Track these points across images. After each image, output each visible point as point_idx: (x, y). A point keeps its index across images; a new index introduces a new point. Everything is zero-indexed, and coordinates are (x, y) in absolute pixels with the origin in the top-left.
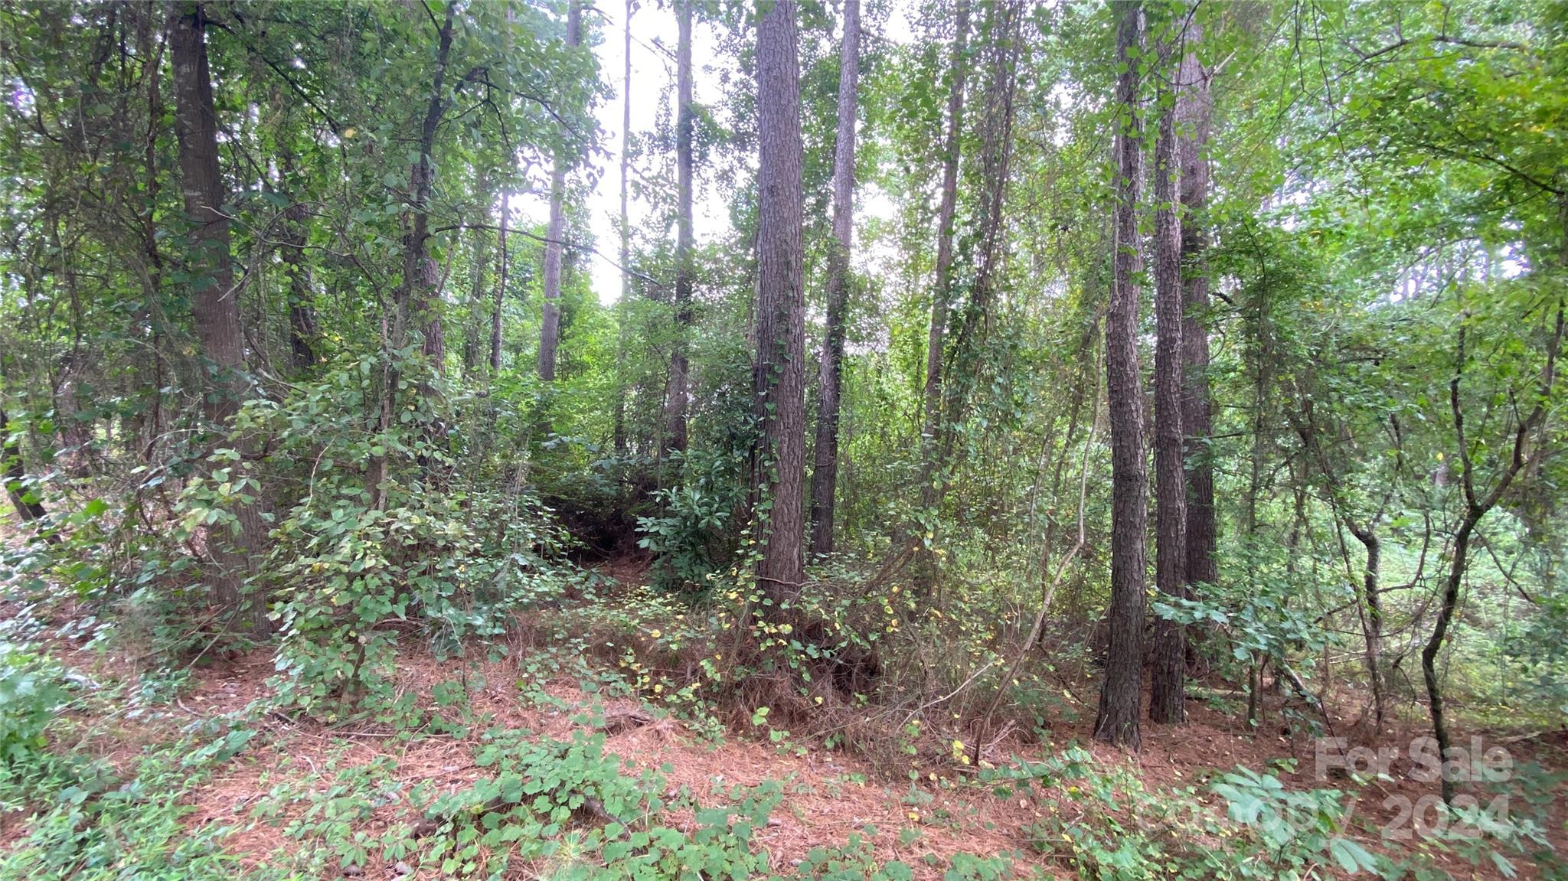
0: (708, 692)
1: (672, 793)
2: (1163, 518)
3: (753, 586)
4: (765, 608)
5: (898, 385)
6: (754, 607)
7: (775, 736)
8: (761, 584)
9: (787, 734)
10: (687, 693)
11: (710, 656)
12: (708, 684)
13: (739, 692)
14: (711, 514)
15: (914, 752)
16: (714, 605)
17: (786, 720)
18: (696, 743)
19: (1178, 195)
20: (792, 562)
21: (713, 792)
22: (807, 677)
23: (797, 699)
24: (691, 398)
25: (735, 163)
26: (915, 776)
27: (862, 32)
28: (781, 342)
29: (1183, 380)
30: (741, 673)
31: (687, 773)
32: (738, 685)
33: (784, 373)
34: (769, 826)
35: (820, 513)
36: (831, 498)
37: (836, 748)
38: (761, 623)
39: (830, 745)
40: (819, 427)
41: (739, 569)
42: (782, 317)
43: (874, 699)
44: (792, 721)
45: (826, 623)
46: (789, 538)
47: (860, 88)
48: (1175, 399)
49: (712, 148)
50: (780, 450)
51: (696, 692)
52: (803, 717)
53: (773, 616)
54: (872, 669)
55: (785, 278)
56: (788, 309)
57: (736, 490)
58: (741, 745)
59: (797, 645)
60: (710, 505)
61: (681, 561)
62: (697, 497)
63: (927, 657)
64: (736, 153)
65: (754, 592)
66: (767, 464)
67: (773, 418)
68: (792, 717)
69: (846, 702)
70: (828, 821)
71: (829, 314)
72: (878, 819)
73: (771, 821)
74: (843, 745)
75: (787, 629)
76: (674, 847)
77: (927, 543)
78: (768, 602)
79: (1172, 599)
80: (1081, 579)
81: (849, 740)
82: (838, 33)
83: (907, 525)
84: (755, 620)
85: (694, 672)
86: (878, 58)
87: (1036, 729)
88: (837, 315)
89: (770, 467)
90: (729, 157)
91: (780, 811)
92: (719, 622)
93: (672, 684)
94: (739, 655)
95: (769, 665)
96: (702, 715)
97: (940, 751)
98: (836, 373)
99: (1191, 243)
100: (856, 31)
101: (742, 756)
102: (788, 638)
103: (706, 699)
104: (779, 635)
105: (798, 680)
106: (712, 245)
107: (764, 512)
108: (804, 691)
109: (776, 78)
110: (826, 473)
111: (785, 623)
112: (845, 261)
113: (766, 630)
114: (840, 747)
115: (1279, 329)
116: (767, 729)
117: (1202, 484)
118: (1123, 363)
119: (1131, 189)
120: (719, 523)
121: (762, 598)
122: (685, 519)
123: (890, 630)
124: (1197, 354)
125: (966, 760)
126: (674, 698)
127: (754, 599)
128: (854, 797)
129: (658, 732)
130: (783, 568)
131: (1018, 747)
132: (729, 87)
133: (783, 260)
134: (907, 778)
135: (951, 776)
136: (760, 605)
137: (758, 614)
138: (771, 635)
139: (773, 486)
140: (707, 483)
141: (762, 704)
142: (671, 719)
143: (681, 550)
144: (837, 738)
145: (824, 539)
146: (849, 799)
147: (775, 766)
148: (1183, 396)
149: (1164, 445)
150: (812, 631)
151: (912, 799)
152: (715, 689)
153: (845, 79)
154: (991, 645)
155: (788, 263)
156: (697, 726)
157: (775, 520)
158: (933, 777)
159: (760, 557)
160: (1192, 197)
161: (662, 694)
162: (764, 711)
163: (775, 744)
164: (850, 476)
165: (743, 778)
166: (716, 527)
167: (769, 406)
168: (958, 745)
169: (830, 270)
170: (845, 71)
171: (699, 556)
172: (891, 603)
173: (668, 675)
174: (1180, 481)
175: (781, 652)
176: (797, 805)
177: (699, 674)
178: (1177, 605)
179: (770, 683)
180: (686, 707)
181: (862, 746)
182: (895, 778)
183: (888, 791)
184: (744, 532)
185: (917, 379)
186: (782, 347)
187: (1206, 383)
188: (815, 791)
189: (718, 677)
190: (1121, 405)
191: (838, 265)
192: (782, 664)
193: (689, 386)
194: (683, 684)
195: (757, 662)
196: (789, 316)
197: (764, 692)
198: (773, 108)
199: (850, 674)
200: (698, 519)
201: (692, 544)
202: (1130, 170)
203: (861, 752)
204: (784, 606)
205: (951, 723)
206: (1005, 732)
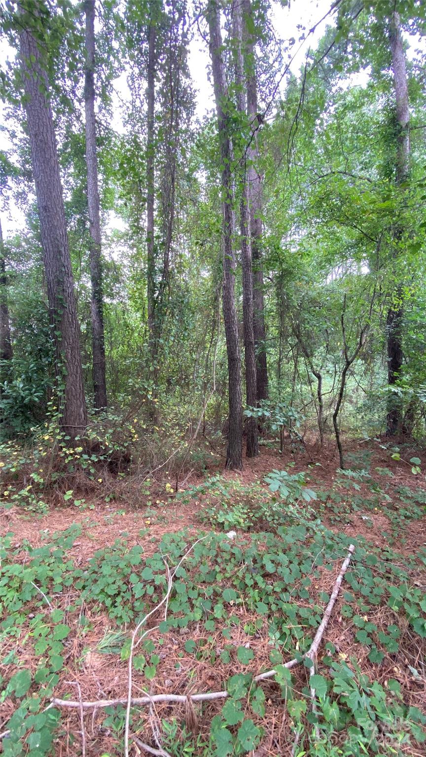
0: (37, 489)
1: (17, 546)
2: (248, 374)
3: (58, 431)
4: (65, 441)
5: (135, 318)
6: (60, 441)
7: (77, 503)
8: (63, 429)
9: (83, 501)
10: (25, 492)
11: (36, 471)
12: (38, 484)
13: (56, 486)
14: (31, 394)
15: (148, 493)
16: (35, 444)
17: (84, 494)
18: (31, 516)
19: (249, 232)
20: (80, 415)
21: (42, 539)
22: (92, 471)
23: (88, 482)
24: (12, 329)
25: (26, 189)
26: (149, 504)
27: (96, 121)
28: (60, 297)
29: (254, 316)
30: (55, 476)
31: (27, 533)
32: (55, 482)
33: (64, 314)
34: (74, 547)
35: (98, 389)
36: (104, 380)
37: (111, 500)
38: (64, 449)
39: (107, 500)
40: (94, 343)
41: (49, 423)
42: (60, 283)
43: (128, 474)
44: (87, 493)
45: (101, 443)
46: (77, 403)
47: (99, 155)
48: (251, 324)
49: (9, 178)
50: (66, 357)
51: (30, 491)
52: (93, 490)
53: (71, 444)
54: (127, 460)
55: (59, 260)
56: (63, 278)
57: (45, 380)
58: (59, 511)
59: (86, 457)
60: (30, 390)
61: (16, 422)
62: (21, 386)
63: (151, 448)
64: (26, 182)
65: (59, 434)
66: (59, 365)
67: (60, 339)
68: (87, 492)
69: (115, 478)
70: (107, 536)
71: (92, 281)
72: (131, 528)
73: (75, 544)
74: (114, 498)
75: (80, 449)
76: (16, 573)
77: (149, 397)
78: (68, 438)
79: (251, 408)
80: (220, 404)
81: (117, 495)
82: (83, 119)
83: (140, 389)
84: (61, 448)
85: (28, 481)
86: (108, 139)
87: (203, 471)
88: (97, 281)
89: (62, 367)
90: (22, 185)
91: (80, 538)
92: (40, 452)
93: (15, 490)
94: (54, 467)
95: (71, 469)
96: (34, 502)
97: (161, 490)
98: (100, 313)
99: (256, 255)
100: (93, 120)
101: (60, 516)
102: (81, 454)
103: (37, 493)
104: (75, 453)
105: (89, 473)
106: (18, 237)
107: (60, 391)
108: (92, 478)
109: (41, 141)
110: (100, 366)
111: (79, 447)
112: (99, 252)
113: (68, 452)
114: (114, 500)
115: (288, 294)
116: (73, 500)
117: (262, 359)
118: (229, 309)
119: (229, 228)
120: (36, 399)
121: (64, 436)
122: (16, 399)
123: (134, 440)
124: (260, 305)
125: (172, 491)
126: (16, 496)
127: (59, 437)
128: (119, 521)
129: (7, 516)
130: (75, 419)
131: (196, 480)
132: (16, 141)
133: (56, 249)
134: (146, 506)
135: (166, 499)
136: (63, 440)
137: (62, 444)
138: (71, 454)
139: (64, 377)
140: (27, 377)
141: (69, 489)
142: (15, 507)
143: (16, 416)
144: (111, 496)
145: (102, 400)
146: (117, 523)
147: (78, 517)
148: (254, 323)
149: (248, 345)
150: (94, 448)
151: (147, 515)
152: (41, 487)
153: (89, 148)
154: (183, 438)
155: (60, 252)
156: (31, 508)
157: (68, 395)
158: (158, 502)
159: (60, 415)
160: (256, 233)
161: (9, 496)
162: (71, 492)
163: (78, 507)
164: (113, 366)
165: (61, 527)
166: (35, 402)
167: (57, 333)
168: (168, 485)
169: (91, 256)
170: (89, 143)
171: (27, 418)
172: (134, 427)
173: (13, 485)
174: (254, 360)
175: (77, 462)
176: (90, 533)
177: (30, 481)
178: (253, 410)
179: (73, 478)
180: (25, 499)
181: (124, 497)
182: (140, 507)
183: (136, 514)
184: (50, 403)
185: (143, 316)
186: (61, 299)
187: (263, 317)
188: (100, 524)
189: (42, 481)
190: (229, 328)
191: (96, 255)
192: (78, 467)
193: (10, 322)
194: (23, 487)
195: (65, 469)
196: (63, 282)
197: (70, 483)
199: (117, 465)
200: (23, 398)
201: (22, 412)
202: (228, 218)
203: (124, 500)
204: (77, 439)
205: (166, 477)
206: (190, 474)
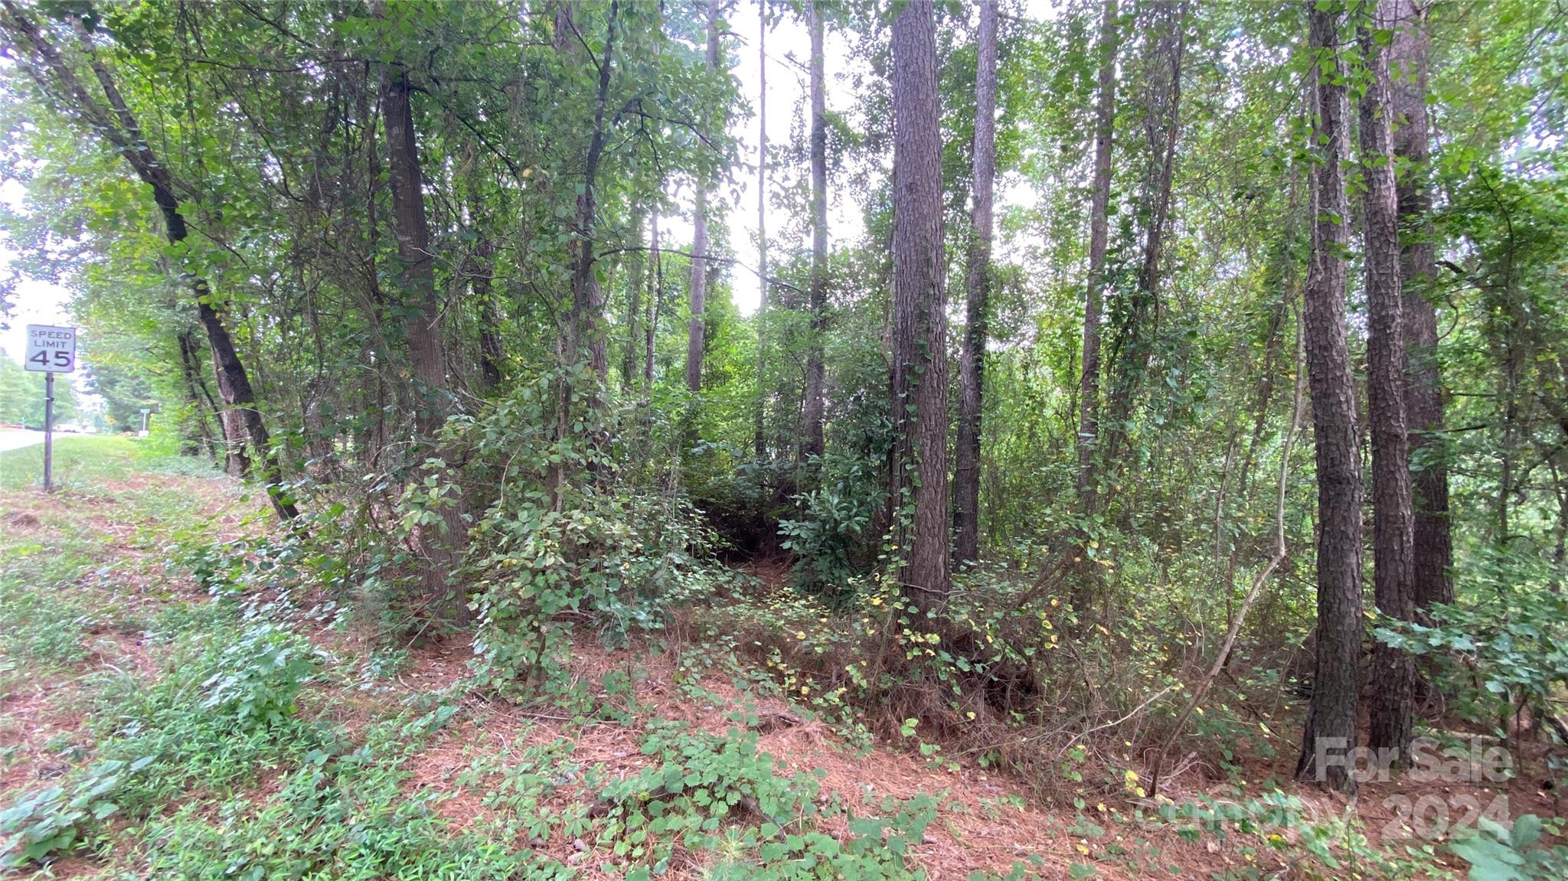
0: (854, 697)
1: (823, 798)
2: (1382, 529)
3: (897, 592)
4: (910, 616)
5: (1045, 379)
6: (898, 614)
7: (925, 749)
8: (905, 591)
9: (938, 748)
10: (834, 697)
11: (854, 661)
12: (856, 689)
13: (885, 701)
14: (849, 518)
15: (1079, 778)
16: (857, 610)
17: (936, 733)
18: (845, 749)
19: (1390, 149)
20: (937, 569)
21: (864, 801)
22: (957, 690)
23: (946, 712)
24: (827, 403)
25: (869, 165)
26: (1081, 805)
27: (1000, 15)
28: (921, 342)
29: (1405, 364)
30: (887, 682)
31: (836, 779)
32: (885, 693)
33: (925, 373)
34: (924, 842)
35: (962, 518)
36: (975, 504)
37: (991, 767)
38: (907, 631)
39: (984, 763)
40: (961, 429)
41: (882, 575)
42: (922, 316)
43: (1033, 719)
44: (942, 735)
45: (976, 635)
46: (933, 544)
47: (999, 74)
48: (1395, 387)
49: (845, 154)
50: (922, 454)
51: (842, 697)
52: (954, 731)
53: (919, 624)
54: (1028, 686)
55: (925, 275)
56: (929, 307)
57: (874, 494)
58: (890, 755)
59: (946, 656)
60: (848, 509)
61: (822, 564)
62: (836, 501)
63: (1092, 676)
64: (870, 155)
65: (898, 599)
66: (908, 467)
67: (914, 419)
68: (943, 731)
69: (1000, 720)
70: (987, 844)
71: (969, 311)
72: (1042, 848)
73: (926, 837)
74: (998, 765)
75: (934, 639)
76: (829, 854)
77: (1091, 553)
78: (913, 610)
79: (1400, 624)
80: (1274, 597)
81: (1005, 760)
82: (975, 22)
83: (1065, 533)
84: (899, 628)
85: (839, 677)
86: (1016, 41)
87: (1224, 765)
88: (978, 311)
89: (912, 471)
90: (863, 161)
91: (935, 828)
92: (864, 627)
93: (818, 687)
94: (885, 662)
95: (917, 675)
96: (850, 721)
97: (1108, 779)
98: (977, 371)
99: (1410, 202)
100: (994, 16)
101: (892, 766)
102: (935, 648)
103: (852, 705)
104: (926, 645)
105: (948, 692)
106: (845, 251)
107: (906, 517)
108: (954, 704)
109: (913, 73)
110: (969, 478)
111: (932, 632)
112: (986, 253)
113: (913, 638)
114: (995, 766)
115: (1533, 299)
116: (916, 741)
117: (1433, 488)
118: (1328, 347)
119: (1332, 149)
120: (858, 528)
121: (907, 605)
122: (824, 522)
123: (1048, 646)
124: (1422, 334)
125: (1141, 792)
126: (821, 701)
127: (898, 606)
128: (1014, 822)
129: (807, 735)
130: (928, 575)
131: (1202, 783)
132: (863, 90)
133: (922, 257)
134: (1072, 806)
135: (1123, 809)
136: (905, 613)
137: (903, 621)
138: (917, 644)
139: (915, 491)
140: (845, 487)
141: (910, 715)
142: (819, 722)
143: (821, 554)
144: (991, 757)
145: (968, 546)
146: (1008, 824)
147: (927, 781)
148: (1406, 384)
149: (1384, 443)
150: (961, 642)
151: (1079, 830)
152: (862, 696)
153: (984, 65)
154: (1167, 668)
155: (928, 260)
156: (845, 732)
157: (918, 525)
158: (1101, 807)
159: (903, 563)
160: (1409, 148)
161: (808, 696)
162: (913, 722)
163: (924, 757)
164: (995, 480)
165: (893, 788)
166: (854, 531)
167: (910, 408)
168: (1131, 775)
169: (970, 265)
170: (982, 58)
171: (838, 559)
172: (1050, 617)
173: (814, 677)
174: (1404, 485)
175: (929, 662)
176: (952, 824)
177: (845, 679)
178: (1405, 631)
179: (918, 694)
180: (833, 712)
181: (1019, 767)
182: (1059, 805)
183: (1051, 819)
184: (886, 537)
185: (1070, 374)
186: (923, 346)
187: (1437, 367)
188: (970, 810)
189: (864, 683)
190: (1326, 395)
191: (978, 258)
192: (930, 674)
193: (825, 391)
194: (829, 687)
195: (903, 671)
196: (929, 314)
197: (913, 703)
198: (911, 105)
199: (1004, 690)
200: (837, 523)
201: (831, 547)
202: (1331, 124)
203: (1019, 774)
204: (931, 615)
205: (1120, 752)
206: (1184, 765)
